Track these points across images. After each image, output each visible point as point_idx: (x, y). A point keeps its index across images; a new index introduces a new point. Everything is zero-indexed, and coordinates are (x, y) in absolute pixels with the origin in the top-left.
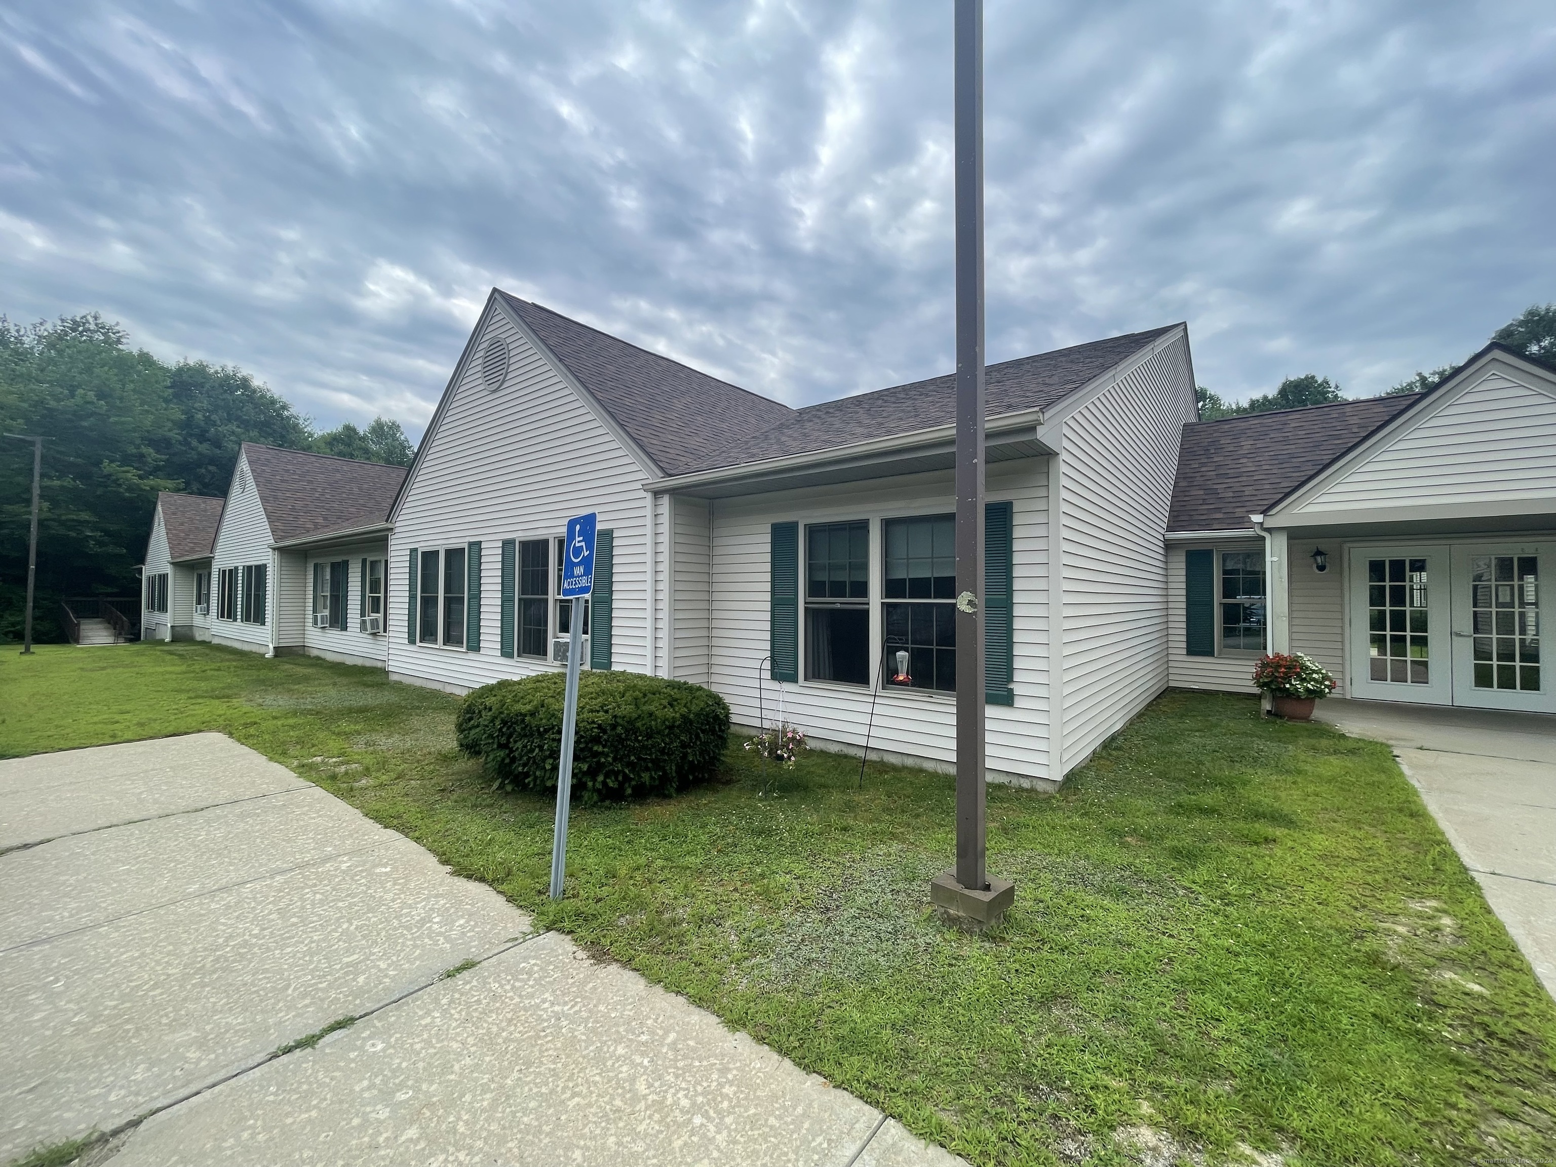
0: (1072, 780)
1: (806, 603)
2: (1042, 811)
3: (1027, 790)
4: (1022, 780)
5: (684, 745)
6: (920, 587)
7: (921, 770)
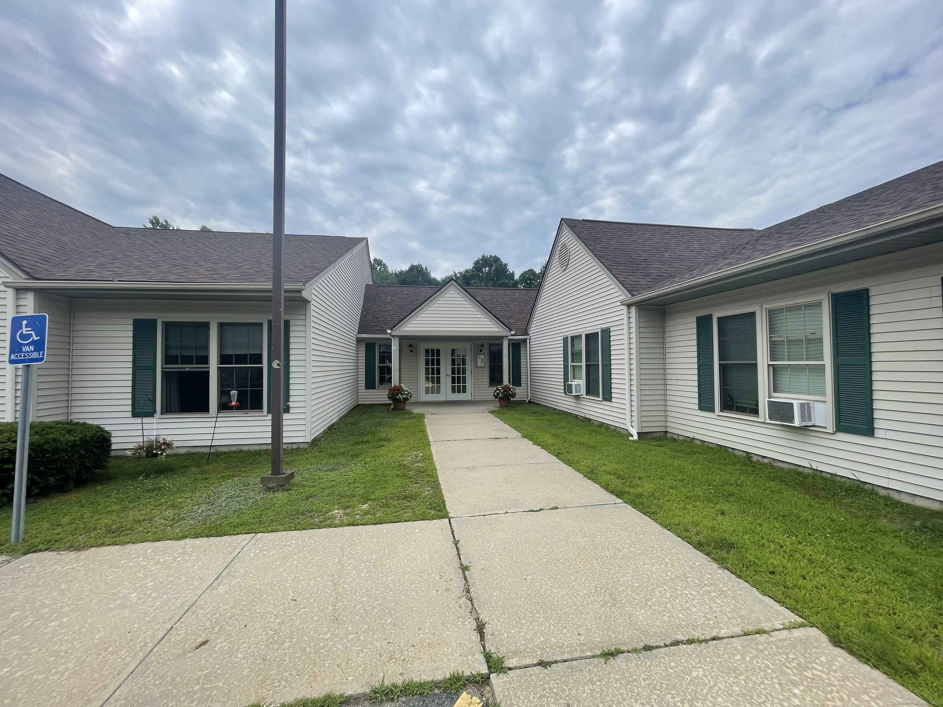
0: (315, 442)
1: (162, 368)
2: (302, 455)
3: (296, 449)
4: (293, 445)
5: (81, 456)
6: (241, 359)
7: (241, 451)
